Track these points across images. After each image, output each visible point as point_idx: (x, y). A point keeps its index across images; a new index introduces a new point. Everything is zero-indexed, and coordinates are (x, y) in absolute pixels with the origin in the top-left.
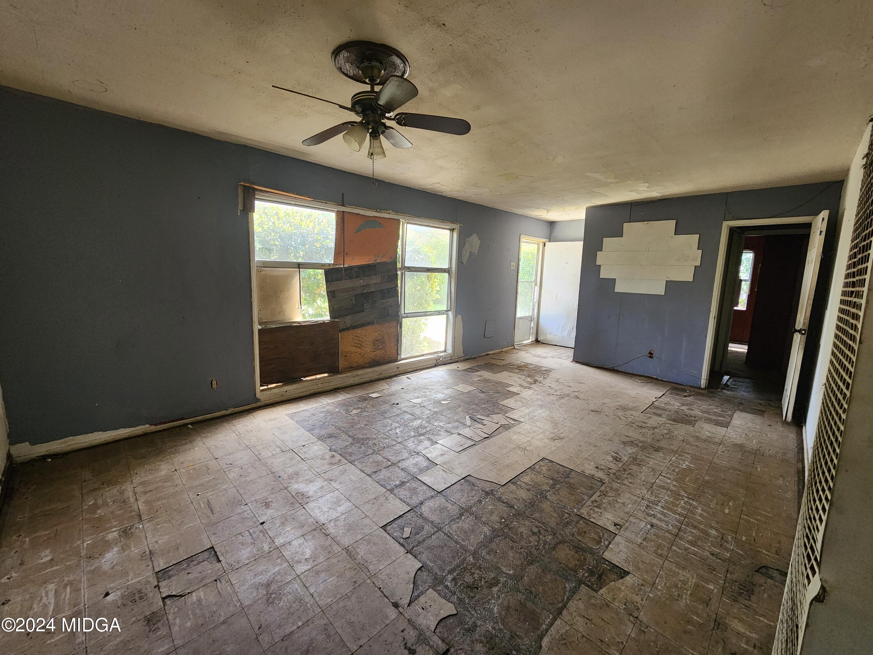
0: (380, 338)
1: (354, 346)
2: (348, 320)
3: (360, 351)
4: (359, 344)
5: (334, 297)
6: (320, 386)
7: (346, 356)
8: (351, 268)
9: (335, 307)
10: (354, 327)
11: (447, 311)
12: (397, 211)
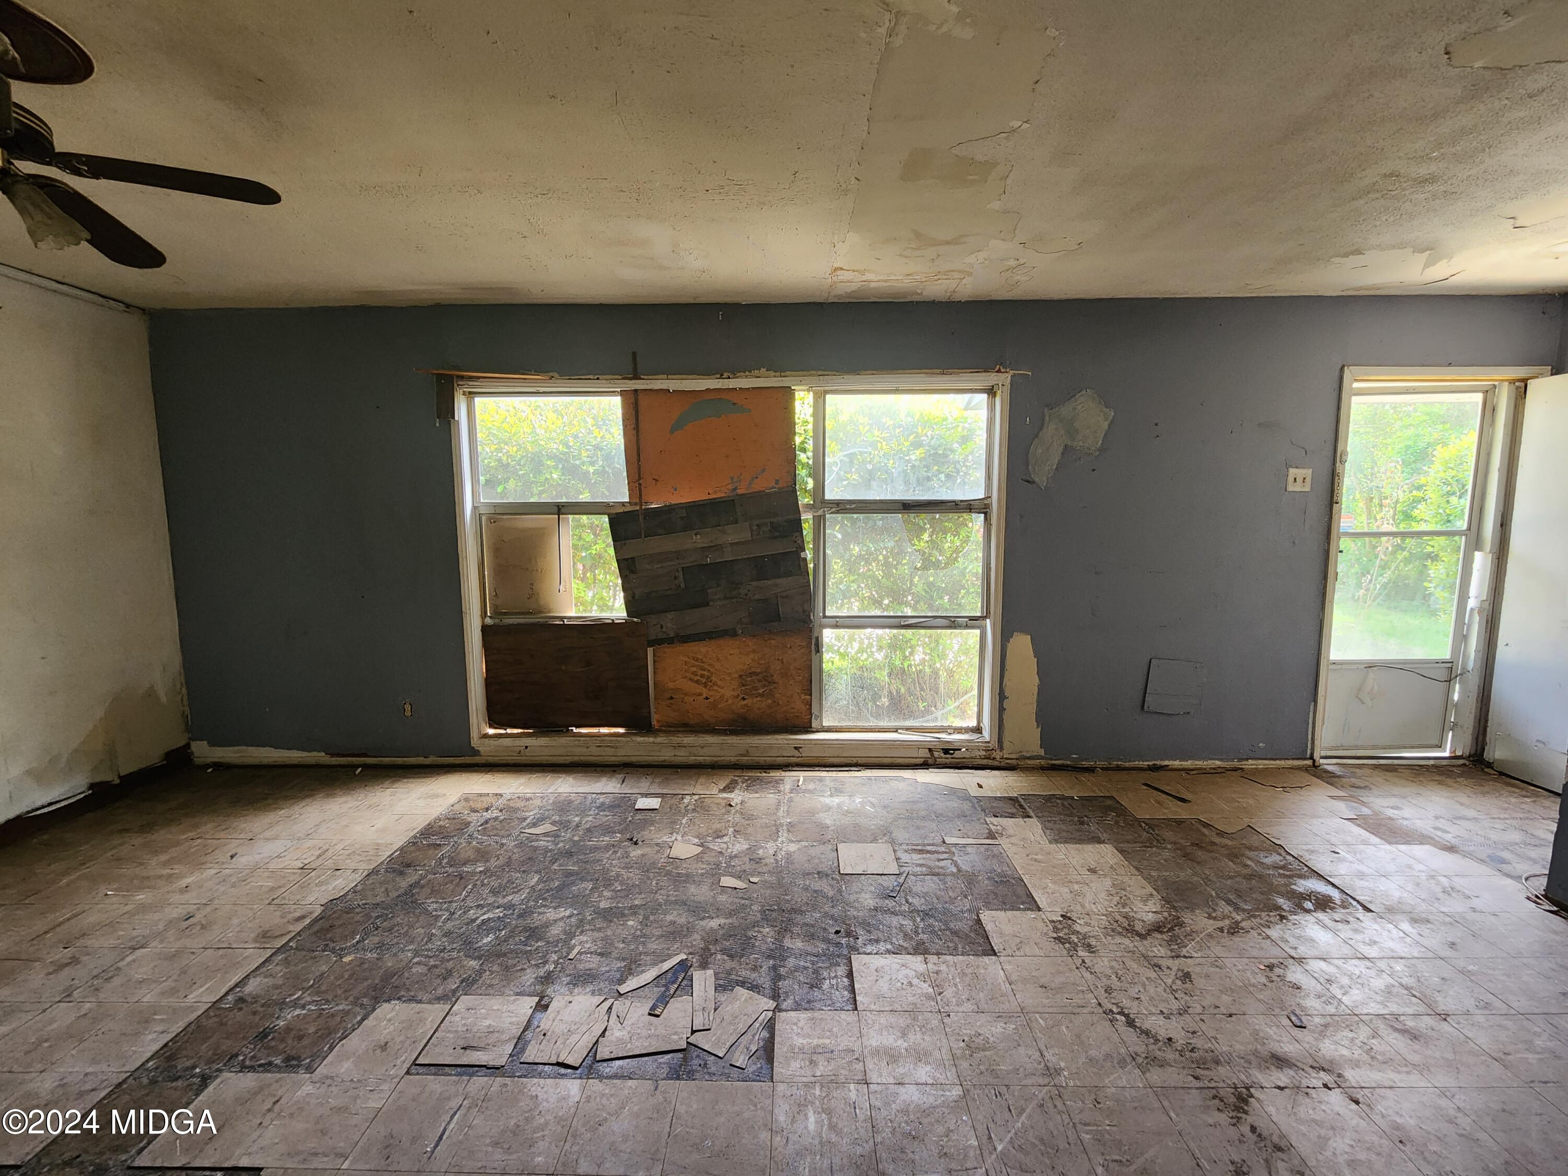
0: (759, 670)
1: (691, 680)
2: (669, 623)
3: (705, 693)
4: (702, 676)
5: (633, 572)
6: (594, 750)
7: (672, 698)
8: (668, 510)
9: (638, 592)
10: (685, 639)
11: (983, 618)
12: (778, 369)
